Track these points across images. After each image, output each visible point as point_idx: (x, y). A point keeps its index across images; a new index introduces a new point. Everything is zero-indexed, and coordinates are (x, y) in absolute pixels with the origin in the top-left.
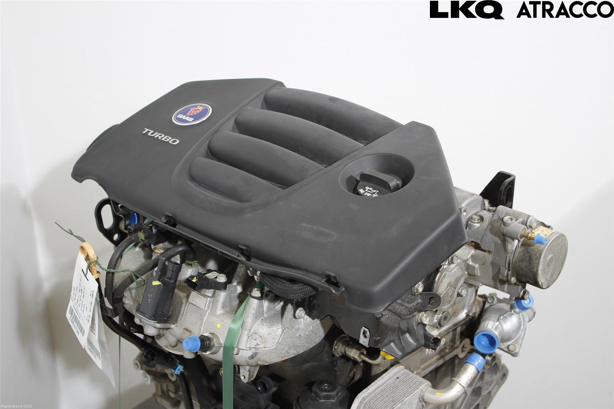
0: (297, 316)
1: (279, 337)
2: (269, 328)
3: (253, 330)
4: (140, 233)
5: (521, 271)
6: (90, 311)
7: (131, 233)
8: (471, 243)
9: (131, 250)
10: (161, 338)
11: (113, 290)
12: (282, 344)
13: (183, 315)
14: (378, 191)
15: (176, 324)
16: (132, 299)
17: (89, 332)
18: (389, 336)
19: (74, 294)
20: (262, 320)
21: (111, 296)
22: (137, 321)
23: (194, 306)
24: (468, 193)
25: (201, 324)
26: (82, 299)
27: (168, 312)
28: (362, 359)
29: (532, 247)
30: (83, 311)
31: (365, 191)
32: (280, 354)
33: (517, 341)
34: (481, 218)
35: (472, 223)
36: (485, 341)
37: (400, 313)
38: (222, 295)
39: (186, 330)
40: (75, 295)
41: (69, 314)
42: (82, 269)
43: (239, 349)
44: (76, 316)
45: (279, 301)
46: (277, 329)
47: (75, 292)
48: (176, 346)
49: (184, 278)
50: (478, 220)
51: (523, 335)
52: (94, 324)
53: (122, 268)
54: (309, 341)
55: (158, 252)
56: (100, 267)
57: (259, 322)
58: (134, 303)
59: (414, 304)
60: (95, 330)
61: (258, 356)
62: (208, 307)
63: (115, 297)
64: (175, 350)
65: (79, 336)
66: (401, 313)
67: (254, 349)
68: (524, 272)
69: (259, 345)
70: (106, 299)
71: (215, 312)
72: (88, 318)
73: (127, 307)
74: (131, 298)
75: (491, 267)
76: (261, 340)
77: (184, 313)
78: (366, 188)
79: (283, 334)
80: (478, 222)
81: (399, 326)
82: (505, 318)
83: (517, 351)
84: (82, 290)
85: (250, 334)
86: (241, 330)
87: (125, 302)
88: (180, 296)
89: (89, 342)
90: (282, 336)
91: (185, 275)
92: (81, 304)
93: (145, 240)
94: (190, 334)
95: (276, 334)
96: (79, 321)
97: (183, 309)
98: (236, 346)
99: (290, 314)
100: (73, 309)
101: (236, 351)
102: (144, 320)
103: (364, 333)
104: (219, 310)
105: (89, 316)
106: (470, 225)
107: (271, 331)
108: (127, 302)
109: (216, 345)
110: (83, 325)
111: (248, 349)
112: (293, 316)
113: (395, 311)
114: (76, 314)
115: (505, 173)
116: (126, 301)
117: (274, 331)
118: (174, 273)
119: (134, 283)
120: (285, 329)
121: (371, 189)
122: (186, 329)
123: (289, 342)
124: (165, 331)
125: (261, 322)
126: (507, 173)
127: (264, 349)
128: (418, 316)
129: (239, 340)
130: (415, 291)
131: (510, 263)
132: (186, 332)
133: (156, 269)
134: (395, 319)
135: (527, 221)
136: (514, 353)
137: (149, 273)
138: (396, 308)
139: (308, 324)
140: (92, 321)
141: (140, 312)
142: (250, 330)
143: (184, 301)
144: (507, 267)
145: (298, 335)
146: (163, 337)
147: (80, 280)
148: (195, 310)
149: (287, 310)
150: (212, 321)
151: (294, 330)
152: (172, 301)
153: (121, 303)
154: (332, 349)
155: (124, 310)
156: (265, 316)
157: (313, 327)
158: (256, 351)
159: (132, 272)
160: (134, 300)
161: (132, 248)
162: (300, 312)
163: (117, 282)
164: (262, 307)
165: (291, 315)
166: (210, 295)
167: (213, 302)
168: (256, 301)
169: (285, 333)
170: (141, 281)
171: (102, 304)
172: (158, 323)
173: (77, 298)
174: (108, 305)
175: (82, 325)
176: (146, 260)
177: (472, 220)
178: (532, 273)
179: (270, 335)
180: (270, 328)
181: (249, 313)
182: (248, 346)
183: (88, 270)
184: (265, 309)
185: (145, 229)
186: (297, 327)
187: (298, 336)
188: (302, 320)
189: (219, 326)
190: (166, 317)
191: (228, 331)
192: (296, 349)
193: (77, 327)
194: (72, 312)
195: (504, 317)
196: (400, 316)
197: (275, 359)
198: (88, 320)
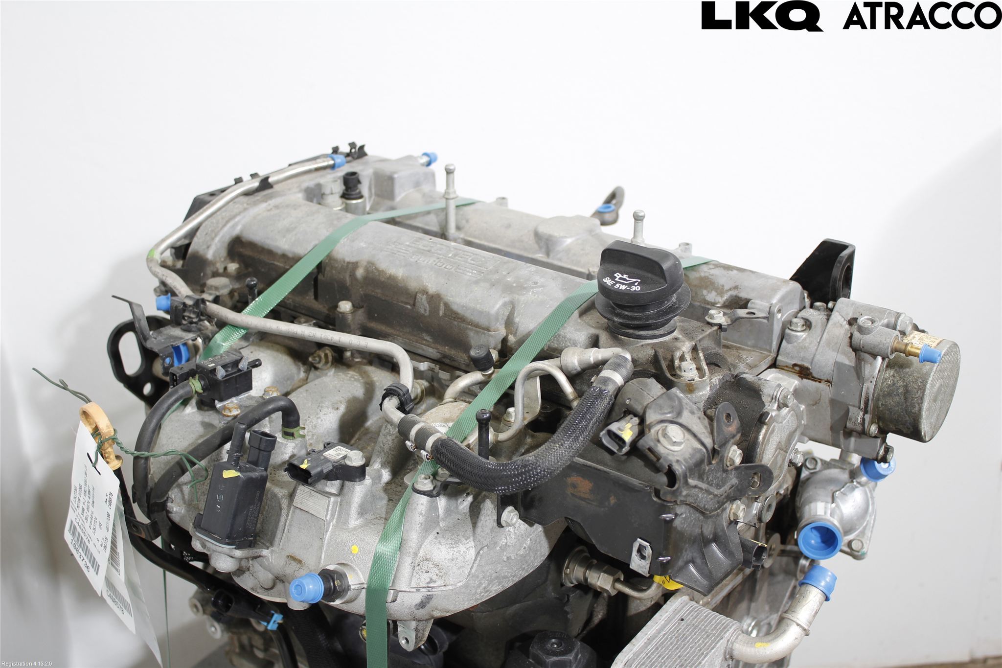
0: (503, 523)
1: (472, 563)
2: (451, 548)
3: (421, 554)
4: (193, 381)
5: (887, 412)
6: (108, 530)
7: (176, 380)
8: (793, 368)
9: (178, 411)
10: (243, 574)
11: (149, 488)
12: (478, 577)
13: (284, 530)
14: (639, 281)
15: (270, 548)
16: (185, 503)
17: (108, 567)
18: (686, 551)
19: (75, 498)
20: (438, 533)
21: (145, 499)
22: (197, 545)
23: (305, 513)
24: (778, 279)
25: (321, 548)
26: (91, 506)
27: (256, 527)
28: (617, 590)
29: (908, 370)
30: (94, 529)
31: (614, 281)
32: (473, 595)
33: (863, 533)
34: (806, 322)
35: (793, 333)
36: (814, 539)
37: (704, 507)
38: (359, 491)
39: (292, 558)
40: (77, 500)
41: (69, 534)
42: (88, 454)
43: (397, 592)
44: (82, 538)
45: (465, 495)
46: (467, 549)
47: (78, 496)
48: (272, 588)
49: (279, 459)
50: (803, 325)
51: (872, 522)
52: (116, 552)
53: (163, 445)
54: (523, 567)
55: (229, 414)
56: (122, 448)
57: (431, 537)
58: (188, 511)
59: (726, 487)
60: (118, 565)
61: (433, 603)
62: (333, 515)
63: (152, 501)
64: (271, 596)
65: (90, 575)
66: (707, 506)
67: (424, 590)
68: (894, 414)
69: (435, 582)
70: (135, 507)
71: (346, 522)
72: (104, 543)
73: (176, 518)
74: (182, 502)
75: (829, 408)
76: (438, 572)
77: (286, 528)
78: (615, 275)
79: (479, 558)
80: (803, 329)
81: (702, 532)
82: (844, 494)
83: (864, 550)
84: (89, 491)
85: (417, 561)
86: (398, 555)
87: (171, 510)
88: (275, 496)
89: (109, 583)
90: (477, 562)
91: (282, 454)
92: (90, 516)
93: (204, 391)
94: (299, 566)
95: (464, 558)
96: (87, 547)
97: (283, 519)
98: (391, 585)
99: (490, 519)
100: (76, 525)
101: (391, 596)
102: (211, 544)
103: (640, 550)
104: (353, 520)
105: (106, 538)
106: (789, 335)
107: (455, 553)
108: (175, 509)
109: (352, 587)
110: (95, 554)
111: (414, 590)
112: (495, 524)
113: (698, 505)
114: (82, 534)
115: (834, 242)
116: (173, 508)
117: (462, 553)
118: (262, 452)
119: (188, 473)
120: (481, 549)
121: (625, 276)
122: (291, 556)
123: (490, 571)
124: (251, 562)
125: (436, 538)
126: (838, 242)
127: (444, 588)
128: (731, 509)
129: (395, 575)
130: (728, 464)
131: (868, 400)
132: (293, 562)
133: (228, 446)
134: (695, 519)
135: (897, 322)
136: (860, 553)
137: (214, 454)
138: (698, 499)
139: (522, 535)
140: (112, 548)
141: (202, 529)
142: (416, 554)
143: (284, 503)
144: (862, 406)
145: (505, 558)
146: (247, 573)
147: (86, 473)
148: (308, 521)
149: (483, 512)
150: (342, 541)
151: (498, 548)
152: (261, 505)
153: (165, 512)
154: (562, 575)
155: (170, 523)
156: (441, 525)
157: (531, 540)
158: (429, 593)
159: (182, 454)
160: (190, 504)
161: (178, 408)
162: (510, 514)
163: (154, 472)
164: (436, 508)
165: (492, 521)
166: (334, 490)
167: (340, 505)
168: (424, 499)
169: (481, 556)
170: (199, 469)
171: (129, 516)
172: (238, 548)
173: (81, 505)
174: (141, 517)
175: (93, 555)
176: (205, 429)
177: (791, 326)
178: (909, 416)
179: (454, 562)
180: (453, 548)
181: (413, 522)
182: (414, 584)
183: (99, 455)
184: (441, 511)
185: (202, 373)
186: (504, 543)
187: (505, 560)
188: (511, 529)
189: (355, 549)
190: (252, 536)
191: (374, 557)
192: (502, 582)
193: (85, 558)
194: (73, 530)
195: (842, 493)
196: (702, 513)
197: (464, 604)
198: (103, 546)
